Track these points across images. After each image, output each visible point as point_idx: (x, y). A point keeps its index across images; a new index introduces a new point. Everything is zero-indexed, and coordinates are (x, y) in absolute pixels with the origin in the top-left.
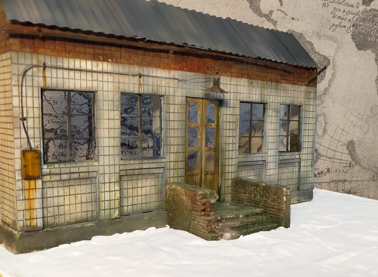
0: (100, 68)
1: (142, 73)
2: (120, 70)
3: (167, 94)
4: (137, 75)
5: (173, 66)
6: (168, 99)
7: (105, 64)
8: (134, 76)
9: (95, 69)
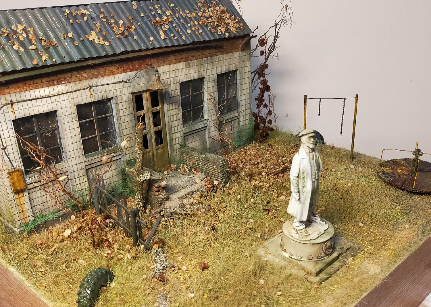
0: (56, 92)
1: (91, 85)
2: (73, 88)
3: (115, 96)
4: (87, 88)
5: (117, 71)
6: (116, 100)
7: (60, 86)
8: (85, 89)
9: (52, 93)
